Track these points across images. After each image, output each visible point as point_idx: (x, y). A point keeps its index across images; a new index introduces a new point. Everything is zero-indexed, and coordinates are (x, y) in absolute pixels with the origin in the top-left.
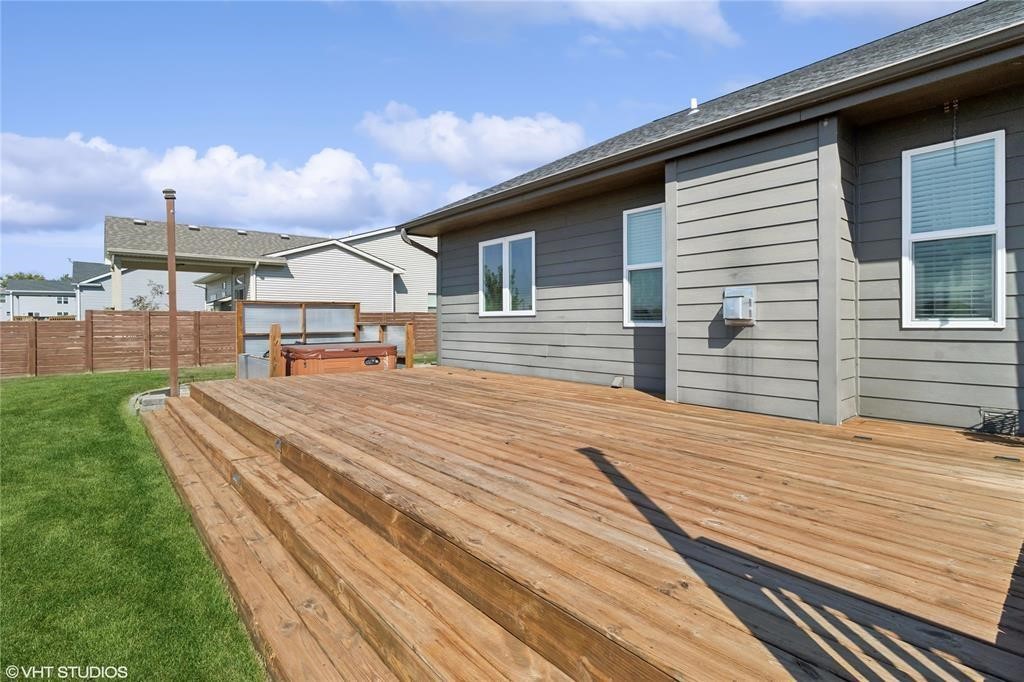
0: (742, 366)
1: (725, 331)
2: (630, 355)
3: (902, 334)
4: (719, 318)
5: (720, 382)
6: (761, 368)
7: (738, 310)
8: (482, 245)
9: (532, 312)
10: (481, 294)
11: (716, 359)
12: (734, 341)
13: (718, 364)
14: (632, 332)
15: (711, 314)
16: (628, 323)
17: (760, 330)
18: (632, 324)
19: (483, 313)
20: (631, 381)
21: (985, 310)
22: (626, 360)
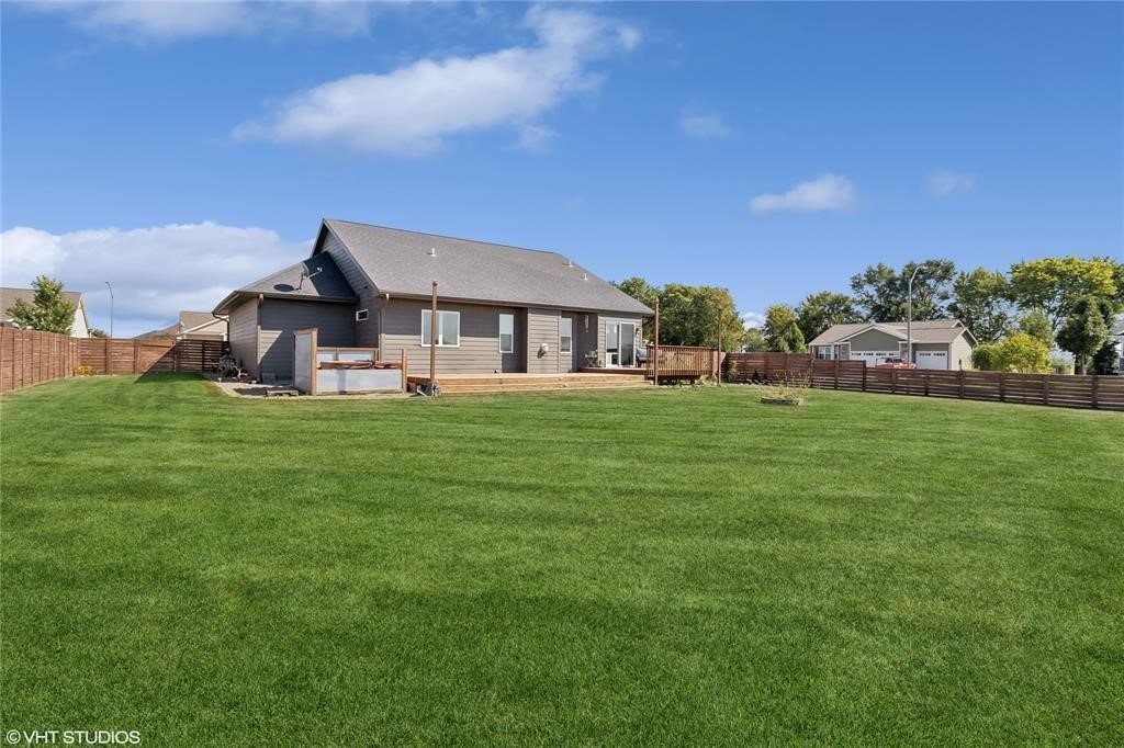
0: (543, 362)
2: (501, 362)
4: (540, 351)
5: (539, 367)
6: (547, 363)
7: (547, 349)
8: (423, 311)
9: (458, 346)
10: (423, 336)
12: (542, 357)
13: (539, 362)
14: (501, 354)
15: (538, 350)
16: (500, 351)
17: (548, 354)
18: (502, 352)
19: (424, 345)
21: (568, 350)
22: (499, 364)
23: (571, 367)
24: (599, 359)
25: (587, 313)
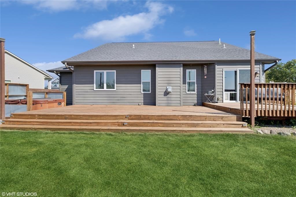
0: (169, 99)
1: (167, 93)
2: (143, 99)
3: (186, 94)
4: (166, 91)
5: (166, 102)
6: (172, 99)
8: (95, 71)
9: (115, 89)
10: (95, 85)
11: (165, 98)
12: (168, 95)
13: (165, 99)
14: (143, 94)
15: (164, 90)
16: (142, 92)
17: (172, 93)
18: (143, 92)
19: (95, 89)
20: (143, 103)
21: (194, 91)
22: (141, 99)
23: (196, 102)
24: (217, 96)
25: (205, 64)
